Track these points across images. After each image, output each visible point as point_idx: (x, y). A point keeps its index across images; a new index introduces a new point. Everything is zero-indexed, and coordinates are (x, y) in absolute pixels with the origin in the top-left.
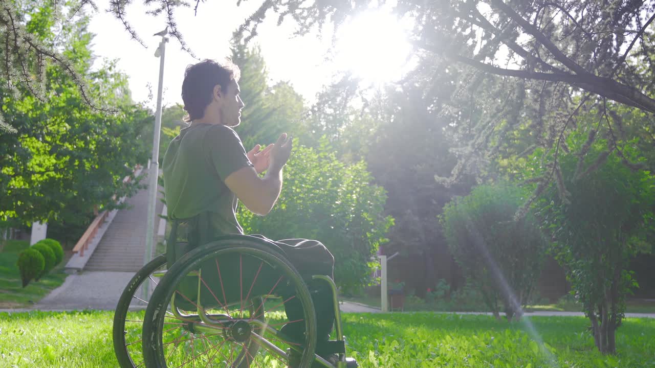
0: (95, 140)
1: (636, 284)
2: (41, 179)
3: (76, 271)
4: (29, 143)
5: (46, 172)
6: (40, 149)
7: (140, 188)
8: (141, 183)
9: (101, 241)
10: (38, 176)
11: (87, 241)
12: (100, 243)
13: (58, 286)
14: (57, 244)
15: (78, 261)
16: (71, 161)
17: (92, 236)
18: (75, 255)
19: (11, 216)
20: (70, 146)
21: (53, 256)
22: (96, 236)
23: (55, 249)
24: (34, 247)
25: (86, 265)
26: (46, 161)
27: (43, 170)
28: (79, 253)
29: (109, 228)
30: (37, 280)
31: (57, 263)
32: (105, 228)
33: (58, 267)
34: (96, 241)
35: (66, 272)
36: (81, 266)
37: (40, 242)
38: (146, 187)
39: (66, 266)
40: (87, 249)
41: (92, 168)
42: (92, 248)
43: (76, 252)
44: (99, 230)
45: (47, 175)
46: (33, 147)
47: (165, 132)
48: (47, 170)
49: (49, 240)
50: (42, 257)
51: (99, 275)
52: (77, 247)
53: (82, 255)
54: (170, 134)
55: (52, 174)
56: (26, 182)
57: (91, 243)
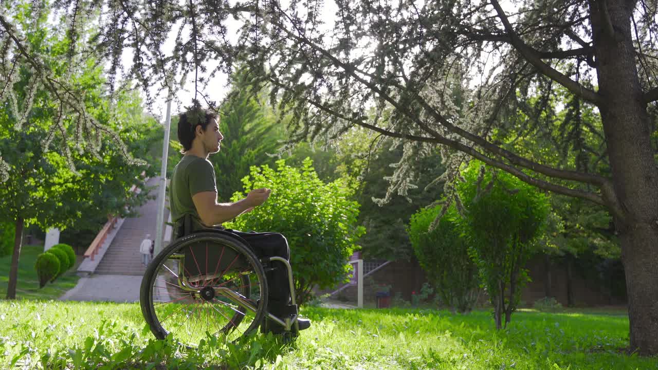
0: (109, 155)
1: (529, 280)
2: (60, 190)
3: (87, 274)
4: (49, 157)
5: (64, 183)
6: (59, 162)
7: (149, 198)
8: (150, 194)
9: (110, 246)
10: (57, 187)
11: (98, 246)
12: (109, 249)
13: (72, 287)
14: (69, 248)
15: (88, 265)
16: (88, 174)
17: (102, 241)
18: (86, 259)
19: (33, 223)
20: (86, 161)
21: (67, 260)
22: (105, 241)
23: (69, 253)
24: (50, 251)
25: (96, 269)
26: (65, 173)
27: (62, 181)
28: (90, 258)
29: (118, 234)
30: (52, 282)
31: (71, 266)
32: (114, 233)
33: (71, 271)
34: (106, 246)
35: (78, 274)
36: (92, 270)
37: (55, 246)
38: (154, 198)
39: (79, 269)
40: (97, 254)
41: (107, 180)
42: (102, 253)
43: (88, 257)
44: (108, 236)
45: (66, 186)
46: (53, 161)
47: (172, 145)
48: (66, 181)
49: (62, 245)
50: (57, 260)
51: (109, 278)
52: (89, 252)
53: (92, 260)
54: (177, 147)
55: (70, 185)
56: (46, 192)
57: (101, 248)
